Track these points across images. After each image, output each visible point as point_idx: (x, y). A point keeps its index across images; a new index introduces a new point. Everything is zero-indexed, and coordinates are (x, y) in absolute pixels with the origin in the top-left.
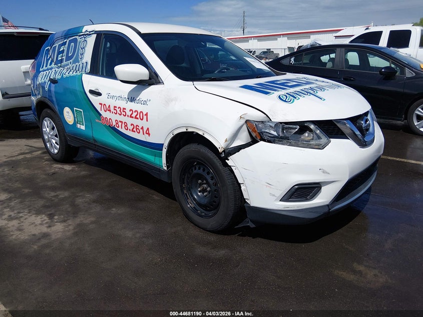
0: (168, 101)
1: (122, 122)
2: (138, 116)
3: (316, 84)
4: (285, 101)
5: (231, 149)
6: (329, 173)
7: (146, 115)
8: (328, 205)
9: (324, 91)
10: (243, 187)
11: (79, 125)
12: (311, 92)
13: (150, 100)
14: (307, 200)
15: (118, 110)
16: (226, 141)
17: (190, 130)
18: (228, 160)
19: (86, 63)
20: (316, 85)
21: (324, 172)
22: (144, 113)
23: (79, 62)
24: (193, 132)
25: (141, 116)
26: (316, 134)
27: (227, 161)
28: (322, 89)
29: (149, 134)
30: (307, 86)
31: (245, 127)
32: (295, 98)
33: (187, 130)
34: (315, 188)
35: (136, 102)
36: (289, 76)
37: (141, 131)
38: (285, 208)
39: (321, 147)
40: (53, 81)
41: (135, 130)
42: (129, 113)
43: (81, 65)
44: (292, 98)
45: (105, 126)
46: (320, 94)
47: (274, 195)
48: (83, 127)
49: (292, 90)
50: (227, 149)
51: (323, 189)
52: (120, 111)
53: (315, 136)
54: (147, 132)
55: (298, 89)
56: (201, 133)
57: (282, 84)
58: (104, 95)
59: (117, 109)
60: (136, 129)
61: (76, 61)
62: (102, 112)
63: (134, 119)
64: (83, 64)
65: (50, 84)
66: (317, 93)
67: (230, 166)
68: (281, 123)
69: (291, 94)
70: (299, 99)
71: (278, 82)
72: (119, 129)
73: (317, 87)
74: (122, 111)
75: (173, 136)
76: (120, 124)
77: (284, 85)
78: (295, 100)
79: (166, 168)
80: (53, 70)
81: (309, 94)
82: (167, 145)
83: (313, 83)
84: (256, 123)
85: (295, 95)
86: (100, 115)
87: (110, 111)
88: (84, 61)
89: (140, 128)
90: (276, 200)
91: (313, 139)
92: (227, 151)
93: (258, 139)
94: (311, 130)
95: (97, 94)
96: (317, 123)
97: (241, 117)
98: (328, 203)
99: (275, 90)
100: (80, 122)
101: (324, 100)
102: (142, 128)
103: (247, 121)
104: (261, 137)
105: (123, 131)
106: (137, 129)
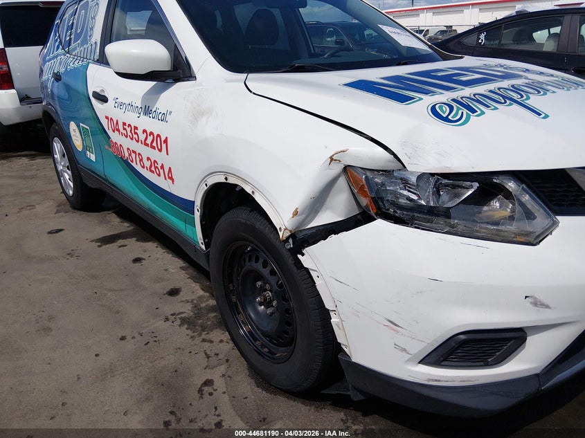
0: (198, 114)
1: (134, 152)
2: (154, 144)
3: (526, 78)
4: (446, 120)
5: (309, 232)
6: (547, 307)
7: (166, 141)
8: (537, 375)
9: (545, 94)
10: (334, 320)
11: (88, 152)
12: (515, 97)
13: (171, 112)
14: (487, 365)
15: (129, 129)
16: (296, 213)
17: (232, 180)
18: (303, 255)
19: (96, 43)
20: (527, 81)
21: (537, 303)
22: (163, 139)
23: (87, 43)
24: (236, 185)
25: (159, 143)
26: (522, 204)
27: (300, 256)
28: (539, 89)
29: (171, 178)
30: (506, 84)
31: (342, 182)
32: (474, 111)
33: (226, 179)
34: (509, 340)
35: (151, 115)
36: (468, 61)
37: (161, 171)
38: (430, 380)
39: (532, 240)
40: (57, 77)
41: (153, 169)
42: (142, 137)
43: (90, 48)
44: (465, 111)
45: (116, 156)
46: (534, 101)
47: (404, 350)
48: (93, 157)
49: (468, 92)
50: (301, 231)
51: (531, 340)
52: (131, 131)
53: (518, 208)
54: (170, 176)
55: (482, 89)
56: (248, 189)
57: (448, 78)
58: (111, 102)
59: (126, 127)
60: (154, 167)
61: (85, 42)
62: (110, 133)
63: (149, 149)
64: (92, 45)
65: (53, 82)
66: (528, 98)
67: (307, 270)
68: (433, 175)
69: (465, 101)
70: (483, 113)
71: (440, 74)
72: (134, 164)
73: (527, 85)
74: (133, 132)
75: (206, 188)
76: (133, 155)
77: (451, 80)
78: (473, 118)
79: (203, 247)
80: (59, 58)
81: (508, 102)
82: (199, 205)
83: (520, 76)
84: (369, 174)
85: (473, 105)
86: (109, 138)
87: (118, 130)
88: (93, 40)
89: (159, 166)
90: (409, 360)
91: (512, 218)
92: (300, 236)
93: (372, 213)
94: (508, 195)
95: (103, 99)
96: (526, 178)
97: (332, 159)
98: (538, 371)
99: (426, 92)
100: (89, 147)
101: (546, 116)
102: (162, 167)
103: (347, 169)
104: (379, 208)
105: (138, 168)
106: (156, 168)
